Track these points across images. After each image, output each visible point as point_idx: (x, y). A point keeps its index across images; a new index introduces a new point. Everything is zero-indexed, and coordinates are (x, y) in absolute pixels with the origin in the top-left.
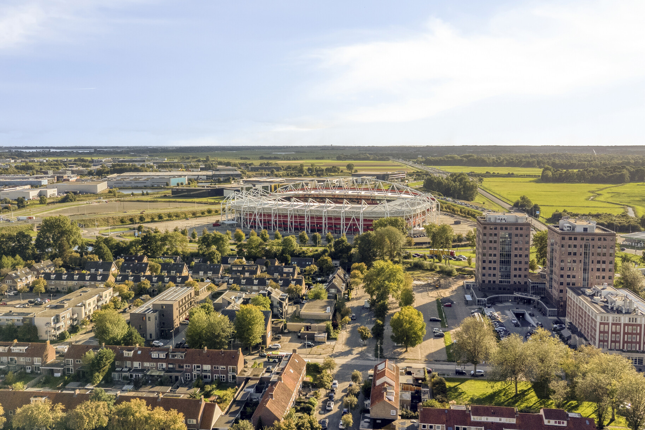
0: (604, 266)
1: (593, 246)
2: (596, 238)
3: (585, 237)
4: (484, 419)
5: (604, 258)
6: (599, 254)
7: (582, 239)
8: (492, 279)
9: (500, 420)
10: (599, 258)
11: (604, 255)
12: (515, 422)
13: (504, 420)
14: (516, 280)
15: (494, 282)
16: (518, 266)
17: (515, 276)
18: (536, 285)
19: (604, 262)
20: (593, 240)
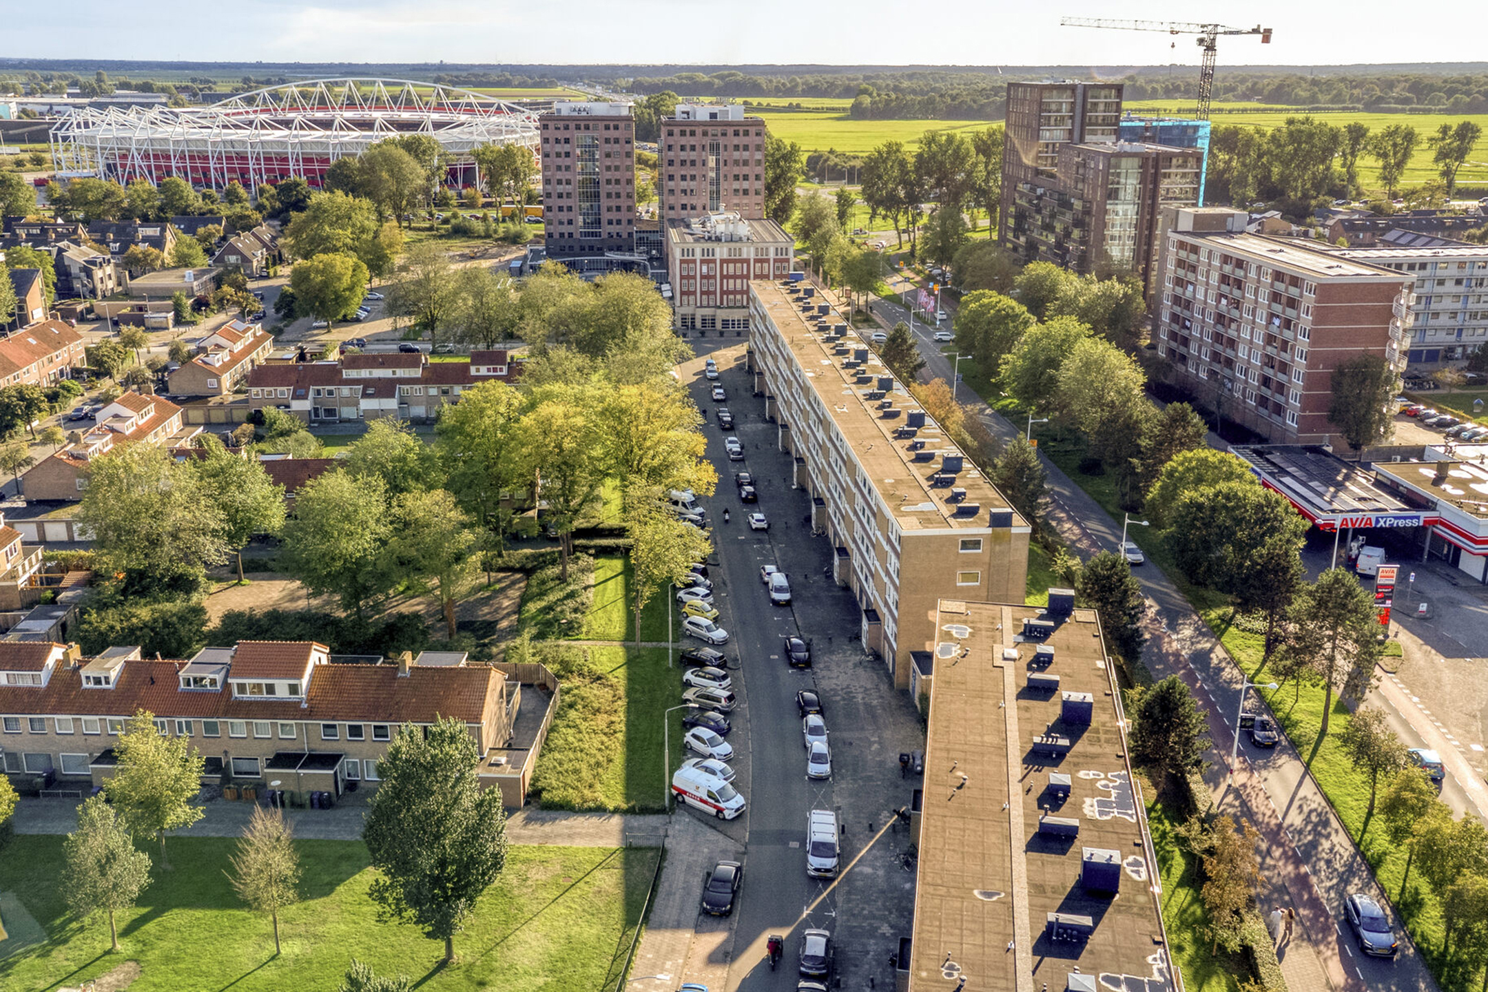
0: (746, 185)
1: (726, 146)
2: (730, 131)
3: (710, 129)
4: (364, 373)
5: (746, 170)
6: (736, 162)
7: (705, 134)
8: (566, 229)
9: (394, 373)
10: (736, 170)
11: (746, 163)
12: (419, 375)
13: (401, 373)
14: (613, 229)
15: (571, 235)
16: (613, 203)
17: (610, 222)
18: (645, 235)
19: (746, 178)
20: (724, 134)
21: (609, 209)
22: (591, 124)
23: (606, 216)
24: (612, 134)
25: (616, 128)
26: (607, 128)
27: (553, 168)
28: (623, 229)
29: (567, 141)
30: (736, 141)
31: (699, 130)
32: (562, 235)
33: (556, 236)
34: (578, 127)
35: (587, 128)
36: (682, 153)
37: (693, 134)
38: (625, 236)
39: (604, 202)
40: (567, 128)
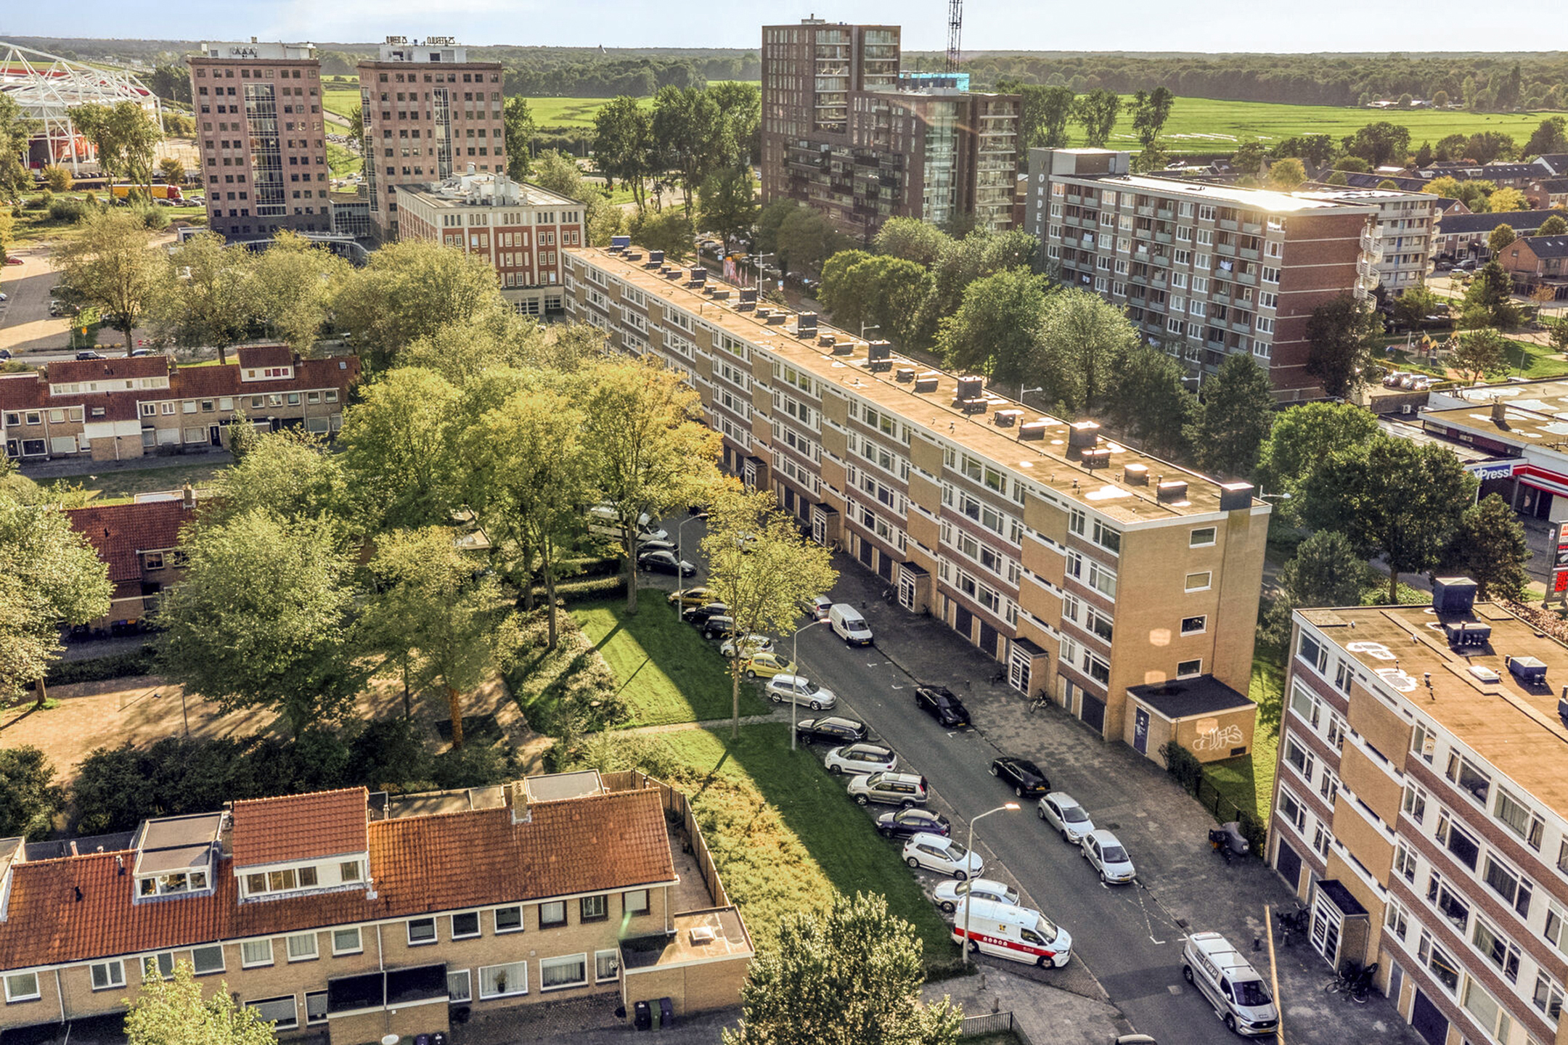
0: (482, 142)
1: (455, 95)
2: (459, 75)
3: (433, 74)
4: (84, 388)
5: (481, 124)
6: (469, 115)
7: (428, 79)
8: (238, 205)
9: (129, 385)
10: (470, 124)
11: (481, 115)
12: (167, 386)
13: (139, 384)
14: (301, 203)
15: (245, 212)
16: (299, 170)
17: (297, 195)
18: (346, 210)
19: (482, 133)
20: (452, 80)
21: (295, 178)
22: (263, 70)
23: (290, 187)
24: (292, 83)
25: (297, 75)
26: (285, 75)
27: (215, 126)
28: (315, 204)
29: (232, 91)
30: (468, 88)
31: (420, 75)
32: (233, 213)
33: (226, 214)
34: (245, 74)
35: (258, 75)
36: (400, 103)
37: (412, 78)
38: (317, 211)
39: (288, 170)
40: (230, 75)
